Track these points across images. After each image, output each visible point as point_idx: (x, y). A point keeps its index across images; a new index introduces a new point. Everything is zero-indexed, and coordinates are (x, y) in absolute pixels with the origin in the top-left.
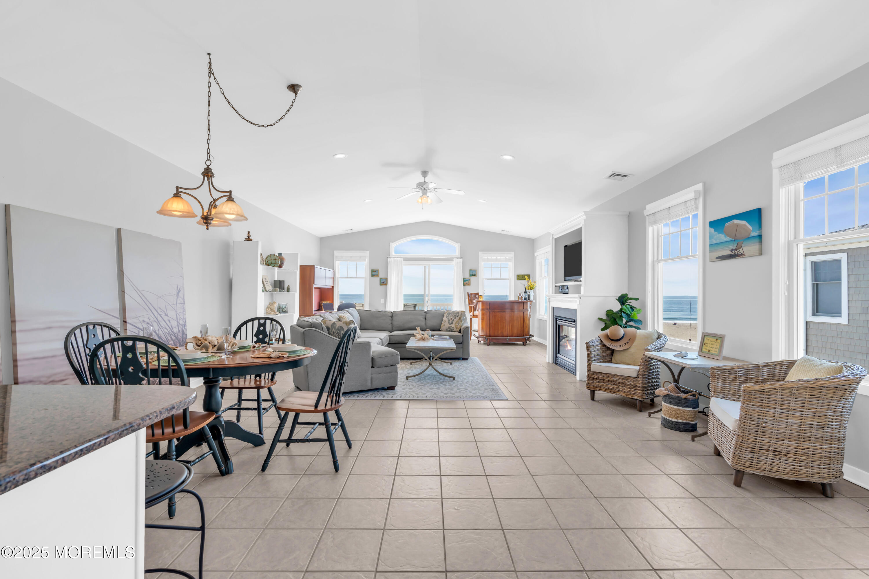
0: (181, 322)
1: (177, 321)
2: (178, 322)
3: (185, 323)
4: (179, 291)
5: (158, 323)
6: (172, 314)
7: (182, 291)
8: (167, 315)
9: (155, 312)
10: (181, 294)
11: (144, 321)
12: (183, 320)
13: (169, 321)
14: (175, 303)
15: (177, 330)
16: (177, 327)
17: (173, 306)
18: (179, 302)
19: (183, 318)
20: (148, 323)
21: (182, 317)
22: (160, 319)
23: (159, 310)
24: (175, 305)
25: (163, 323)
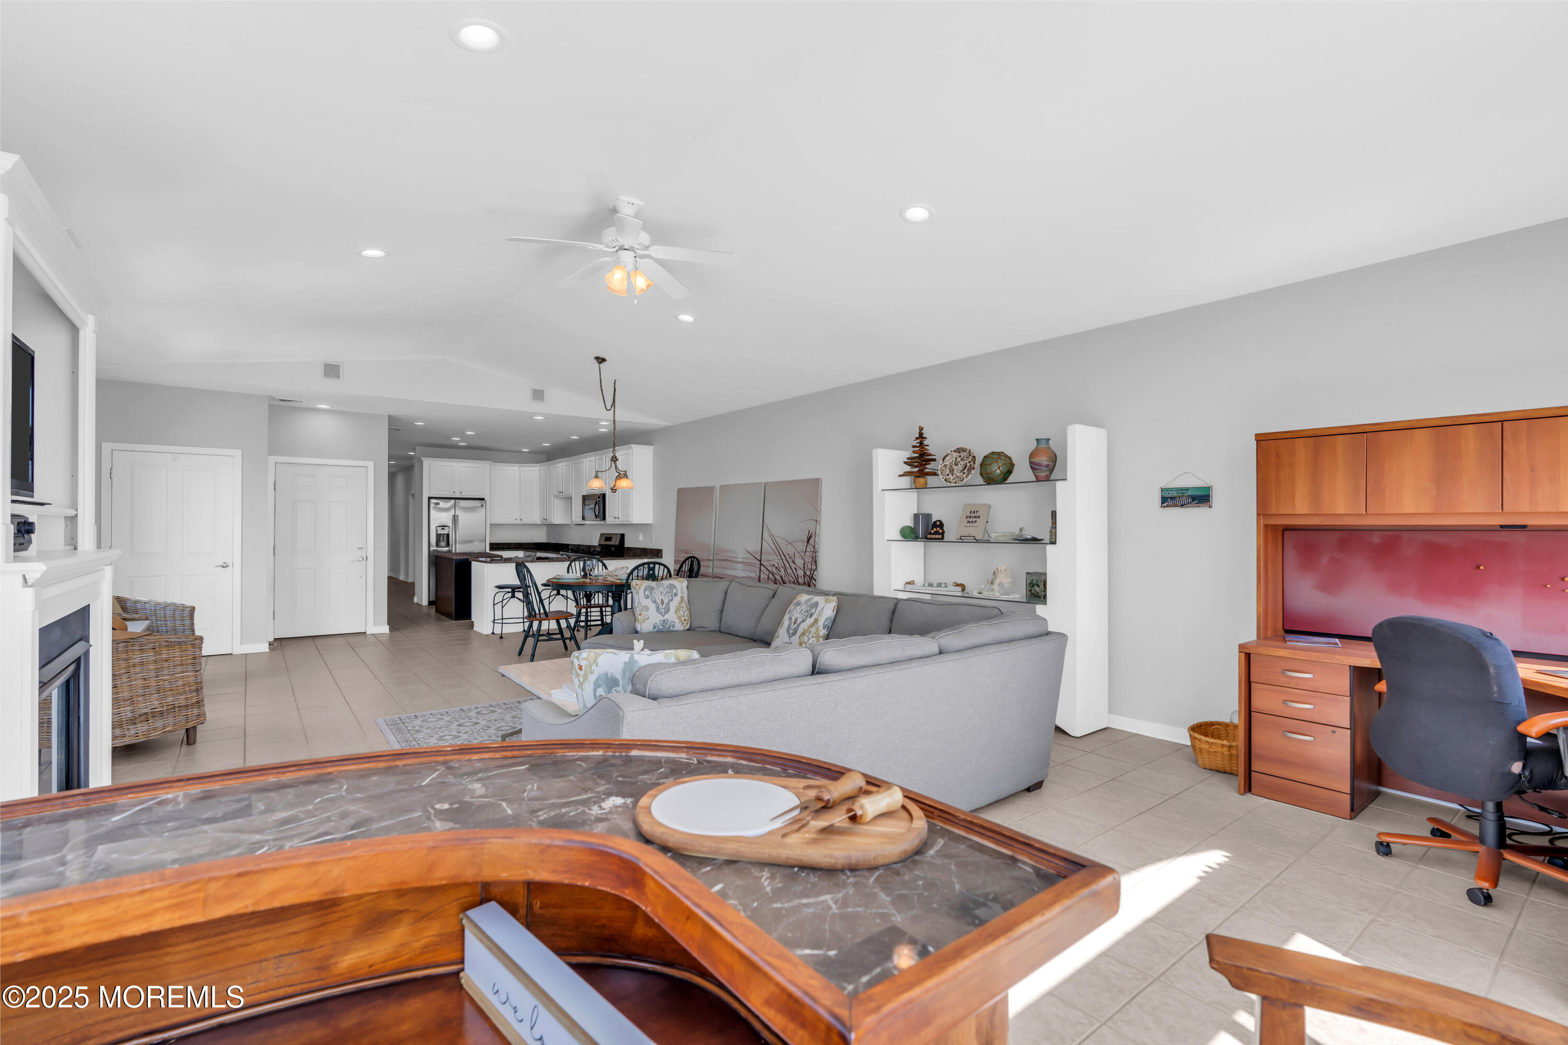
0: (808, 573)
1: (804, 571)
2: (805, 573)
3: (812, 575)
4: (810, 538)
5: (785, 569)
6: (799, 562)
7: (813, 538)
8: (794, 563)
9: (784, 558)
10: (811, 541)
11: (774, 565)
12: (810, 571)
13: (796, 569)
14: (804, 551)
15: (803, 581)
16: (803, 578)
17: (801, 553)
18: (808, 549)
19: (811, 569)
20: (777, 568)
21: (810, 567)
22: (787, 565)
23: (787, 557)
24: (804, 553)
25: (789, 571)
